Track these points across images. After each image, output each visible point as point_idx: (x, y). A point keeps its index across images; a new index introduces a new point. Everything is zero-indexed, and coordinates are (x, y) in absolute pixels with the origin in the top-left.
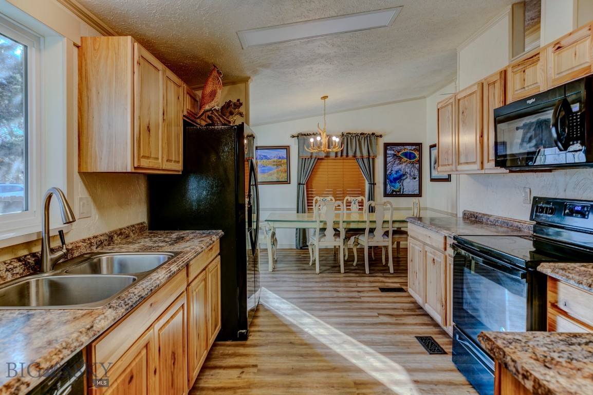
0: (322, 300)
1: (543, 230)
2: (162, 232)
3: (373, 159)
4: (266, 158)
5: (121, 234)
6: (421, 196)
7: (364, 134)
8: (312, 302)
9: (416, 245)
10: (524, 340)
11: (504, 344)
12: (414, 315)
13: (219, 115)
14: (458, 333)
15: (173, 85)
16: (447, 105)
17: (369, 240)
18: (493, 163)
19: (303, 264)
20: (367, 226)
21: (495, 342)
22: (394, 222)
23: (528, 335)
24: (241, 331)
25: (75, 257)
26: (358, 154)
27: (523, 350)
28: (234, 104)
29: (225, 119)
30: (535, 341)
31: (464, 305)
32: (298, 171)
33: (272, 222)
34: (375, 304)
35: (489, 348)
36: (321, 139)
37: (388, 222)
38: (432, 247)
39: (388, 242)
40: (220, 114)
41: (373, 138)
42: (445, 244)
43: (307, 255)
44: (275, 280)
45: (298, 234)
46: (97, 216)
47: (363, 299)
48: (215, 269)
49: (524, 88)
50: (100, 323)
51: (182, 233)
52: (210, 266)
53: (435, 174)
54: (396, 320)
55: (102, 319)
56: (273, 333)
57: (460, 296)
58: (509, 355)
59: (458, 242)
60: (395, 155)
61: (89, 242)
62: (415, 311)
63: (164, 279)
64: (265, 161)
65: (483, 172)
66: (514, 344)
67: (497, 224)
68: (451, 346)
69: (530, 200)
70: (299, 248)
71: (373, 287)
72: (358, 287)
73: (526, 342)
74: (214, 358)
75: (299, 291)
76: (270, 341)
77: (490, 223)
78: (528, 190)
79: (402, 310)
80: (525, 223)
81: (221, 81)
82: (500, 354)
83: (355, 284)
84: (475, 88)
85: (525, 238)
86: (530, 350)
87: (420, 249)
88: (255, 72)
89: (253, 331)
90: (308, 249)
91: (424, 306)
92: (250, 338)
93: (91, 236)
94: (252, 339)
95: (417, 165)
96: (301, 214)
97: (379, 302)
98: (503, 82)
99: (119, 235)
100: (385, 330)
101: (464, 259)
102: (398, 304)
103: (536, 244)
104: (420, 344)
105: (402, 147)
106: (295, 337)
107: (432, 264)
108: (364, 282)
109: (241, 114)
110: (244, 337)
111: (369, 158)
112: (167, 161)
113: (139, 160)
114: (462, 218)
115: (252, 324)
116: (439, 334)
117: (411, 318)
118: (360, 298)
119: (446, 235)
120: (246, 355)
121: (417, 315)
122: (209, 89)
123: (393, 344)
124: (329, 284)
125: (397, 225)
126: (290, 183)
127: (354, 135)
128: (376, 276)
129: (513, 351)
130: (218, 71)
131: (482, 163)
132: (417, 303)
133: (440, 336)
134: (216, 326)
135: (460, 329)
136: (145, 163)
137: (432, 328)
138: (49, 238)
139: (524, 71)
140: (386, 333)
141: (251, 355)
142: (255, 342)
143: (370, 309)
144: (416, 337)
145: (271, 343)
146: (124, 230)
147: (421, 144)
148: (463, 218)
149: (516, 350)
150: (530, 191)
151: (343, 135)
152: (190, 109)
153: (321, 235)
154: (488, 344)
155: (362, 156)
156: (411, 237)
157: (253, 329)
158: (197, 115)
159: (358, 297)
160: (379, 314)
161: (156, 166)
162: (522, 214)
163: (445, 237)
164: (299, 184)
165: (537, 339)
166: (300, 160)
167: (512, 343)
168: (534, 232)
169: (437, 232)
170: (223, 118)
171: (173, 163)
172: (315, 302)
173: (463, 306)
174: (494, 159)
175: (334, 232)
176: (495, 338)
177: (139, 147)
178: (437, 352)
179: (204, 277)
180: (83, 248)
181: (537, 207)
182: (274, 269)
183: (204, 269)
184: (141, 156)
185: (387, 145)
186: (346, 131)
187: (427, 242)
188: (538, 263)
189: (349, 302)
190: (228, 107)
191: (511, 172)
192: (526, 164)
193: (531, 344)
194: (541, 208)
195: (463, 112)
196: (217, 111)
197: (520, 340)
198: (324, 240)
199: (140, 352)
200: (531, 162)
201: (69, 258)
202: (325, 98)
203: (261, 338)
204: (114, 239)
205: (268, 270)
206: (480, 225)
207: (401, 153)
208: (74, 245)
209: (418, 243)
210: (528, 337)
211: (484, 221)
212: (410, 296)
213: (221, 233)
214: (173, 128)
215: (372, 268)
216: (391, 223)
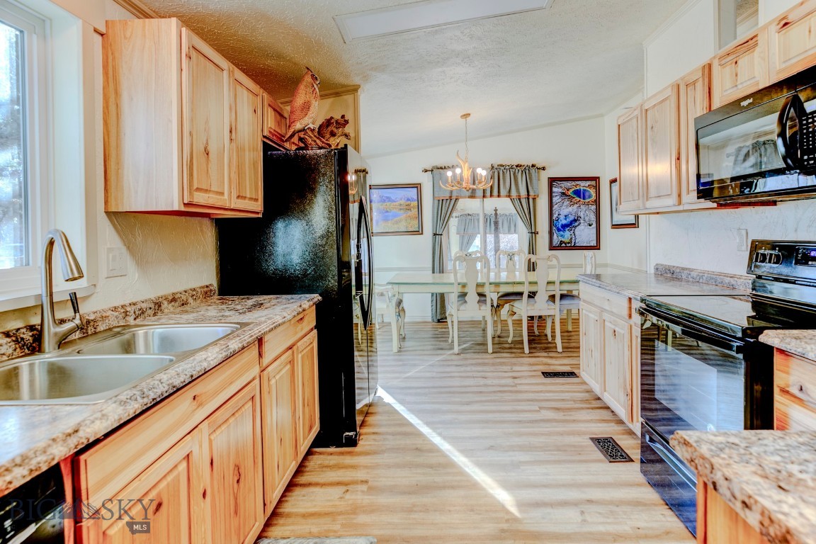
0: (463, 390)
1: (765, 287)
2: (236, 298)
3: (534, 199)
4: (389, 201)
5: (174, 300)
6: (599, 249)
7: (521, 166)
8: (450, 392)
9: (590, 312)
10: (743, 445)
11: (711, 450)
12: (588, 408)
13: (315, 136)
14: (648, 432)
15: (245, 92)
16: (631, 119)
17: (529, 308)
18: (695, 194)
19: (440, 341)
20: (526, 289)
21: (697, 448)
22: (561, 283)
23: (750, 437)
24: (347, 433)
25: (100, 332)
26: (514, 193)
27: (742, 462)
28: (337, 121)
29: (323, 142)
30: (761, 445)
31: (656, 393)
32: (433, 217)
33: (397, 286)
34: (537, 394)
35: (689, 458)
36: (462, 171)
37: (554, 283)
38: (612, 313)
39: (554, 311)
40: (316, 134)
41: (533, 170)
42: (630, 308)
43: (447, 330)
44: (401, 363)
45: (434, 302)
46: (137, 275)
47: (520, 388)
48: (309, 348)
49: (736, 86)
50: (92, 426)
51: (261, 298)
52: (299, 344)
53: (618, 219)
54: (564, 415)
55: (97, 419)
56: (393, 435)
57: (652, 382)
58: (720, 470)
59: (647, 305)
60: (563, 194)
61: (122, 311)
62: (590, 403)
63: (215, 360)
64: (388, 204)
65: (681, 208)
66: (727, 450)
67: (701, 280)
68: (640, 451)
69: (747, 246)
70: (435, 320)
71: (535, 371)
72: (514, 371)
73: (747, 447)
74: (308, 472)
75: (433, 377)
76: (388, 447)
77: (691, 280)
78: (744, 233)
79: (572, 402)
80: (740, 278)
81: (317, 89)
82: (706, 467)
83: (509, 368)
84: (669, 92)
85: (740, 299)
86: (754, 461)
87: (596, 318)
88: (366, 78)
89: (366, 434)
90: (446, 322)
91: (603, 396)
92: (361, 443)
93: (127, 302)
94: (363, 444)
95: (593, 207)
96: (438, 274)
97: (541, 392)
98: (706, 80)
99: (171, 301)
100: (548, 429)
101: (657, 332)
102: (567, 394)
103: (756, 305)
104: (596, 449)
105: (573, 183)
106: (424, 440)
107: (612, 337)
108: (522, 364)
109: (347, 136)
110: (352, 442)
111: (528, 199)
112: (238, 197)
113: (191, 193)
114: (653, 276)
115: (363, 424)
116: (623, 434)
117: (584, 412)
118: (515, 386)
119: (631, 296)
120: (353, 467)
121: (592, 408)
122: (300, 100)
123: (559, 449)
124: (474, 368)
125: (566, 287)
126: (422, 234)
127: (507, 167)
128: (538, 357)
129: (727, 462)
130: (313, 76)
131: (679, 196)
132: (593, 391)
133: (625, 437)
134: (311, 428)
135: (651, 428)
136: (200, 198)
137: (613, 426)
138: (52, 304)
139: (736, 63)
140: (550, 434)
141: (360, 466)
142: (368, 448)
143: (528, 400)
144: (592, 439)
145: (389, 449)
146: (179, 295)
147: (599, 178)
148: (655, 274)
149: (731, 462)
150: (747, 233)
151: (493, 167)
152: (273, 127)
153: (460, 302)
154: (687, 451)
155: (520, 196)
156: (584, 301)
157: (364, 430)
158: (284, 137)
159: (513, 384)
160: (540, 408)
161: (218, 204)
162: (736, 265)
163: (630, 299)
164: (435, 235)
165: (765, 442)
166: (436, 202)
167: (724, 449)
168: (753, 289)
169: (618, 293)
170: (320, 140)
171: (247, 201)
172: (454, 393)
173: (654, 395)
174: (696, 188)
175: (478, 298)
176: (696, 442)
177: (191, 175)
178: (619, 460)
179: (290, 359)
180: (112, 318)
181: (758, 254)
182: (400, 350)
183: (290, 348)
184: (195, 188)
185: (552, 181)
186: (497, 162)
187: (605, 308)
188: (760, 330)
189: (500, 391)
190: (328, 126)
191: (720, 206)
192: (741, 192)
193: (754, 450)
194: (764, 255)
195: (652, 128)
196: (313, 130)
197: (737, 445)
198: (464, 308)
199: (176, 466)
200: (748, 189)
201: (90, 333)
202: (466, 116)
203: (377, 443)
204: (163, 307)
205: (392, 351)
206: (678, 283)
207: (571, 191)
208: (99, 315)
209: (594, 309)
210: (750, 439)
211: (684, 277)
212: (584, 383)
213: (317, 297)
214: (247, 153)
215: (534, 346)
216: (557, 283)
